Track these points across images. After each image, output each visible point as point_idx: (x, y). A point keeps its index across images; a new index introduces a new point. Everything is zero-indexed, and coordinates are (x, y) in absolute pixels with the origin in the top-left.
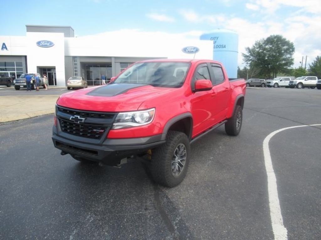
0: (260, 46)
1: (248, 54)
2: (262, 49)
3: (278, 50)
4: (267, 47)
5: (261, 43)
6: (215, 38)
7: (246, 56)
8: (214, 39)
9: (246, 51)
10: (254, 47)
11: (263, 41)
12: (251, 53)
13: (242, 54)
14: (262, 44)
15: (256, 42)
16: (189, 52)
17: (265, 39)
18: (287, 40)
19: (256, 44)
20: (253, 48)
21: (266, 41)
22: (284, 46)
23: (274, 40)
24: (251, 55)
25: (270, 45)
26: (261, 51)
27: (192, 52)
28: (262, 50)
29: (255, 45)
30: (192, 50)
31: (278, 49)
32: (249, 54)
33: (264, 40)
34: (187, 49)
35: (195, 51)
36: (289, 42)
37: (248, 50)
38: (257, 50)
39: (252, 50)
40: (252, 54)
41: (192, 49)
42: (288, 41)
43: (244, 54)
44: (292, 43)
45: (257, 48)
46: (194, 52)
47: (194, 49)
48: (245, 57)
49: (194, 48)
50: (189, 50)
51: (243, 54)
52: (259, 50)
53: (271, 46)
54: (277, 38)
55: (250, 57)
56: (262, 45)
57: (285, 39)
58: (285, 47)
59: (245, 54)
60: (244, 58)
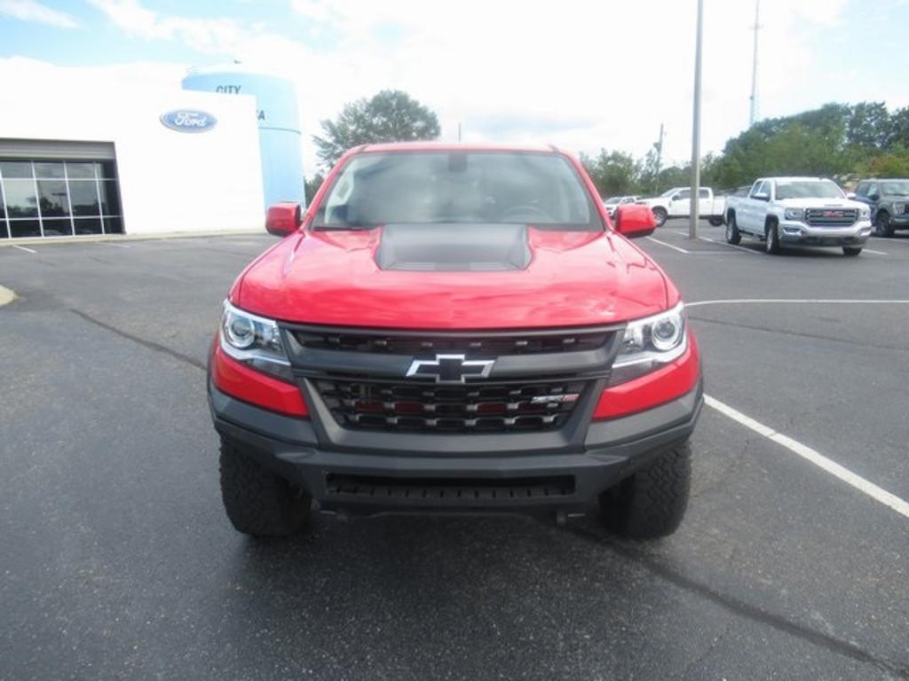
0: (359, 119)
1: (330, 140)
2: (365, 127)
3: (404, 130)
4: (375, 121)
5: (360, 111)
6: (231, 87)
7: (325, 145)
8: (228, 90)
9: (324, 130)
10: (343, 119)
11: (364, 105)
12: (337, 137)
13: (313, 139)
14: (363, 113)
15: (345, 105)
16: (183, 126)
17: (370, 98)
18: (421, 106)
19: (346, 112)
20: (342, 122)
21: (371, 106)
22: (414, 120)
23: (391, 105)
24: (337, 141)
25: (384, 116)
26: (360, 130)
27: (194, 128)
28: (364, 130)
29: (343, 115)
30: (194, 122)
31: (404, 127)
32: (334, 138)
33: (367, 104)
34: (176, 117)
35: (203, 124)
36: (425, 111)
37: (327, 127)
38: (352, 128)
39: (339, 127)
40: (340, 139)
41: (192, 118)
42: (424, 107)
43: (320, 140)
44: (433, 113)
45: (351, 123)
46: (201, 127)
47: (198, 118)
48: (322, 147)
49: (201, 115)
50: (185, 120)
51: (316, 138)
52: (357, 129)
53: (385, 120)
54: (396, 100)
55: (337, 149)
56: (362, 117)
57: (416, 104)
58: (419, 124)
59: (321, 138)
60: (319, 149)
